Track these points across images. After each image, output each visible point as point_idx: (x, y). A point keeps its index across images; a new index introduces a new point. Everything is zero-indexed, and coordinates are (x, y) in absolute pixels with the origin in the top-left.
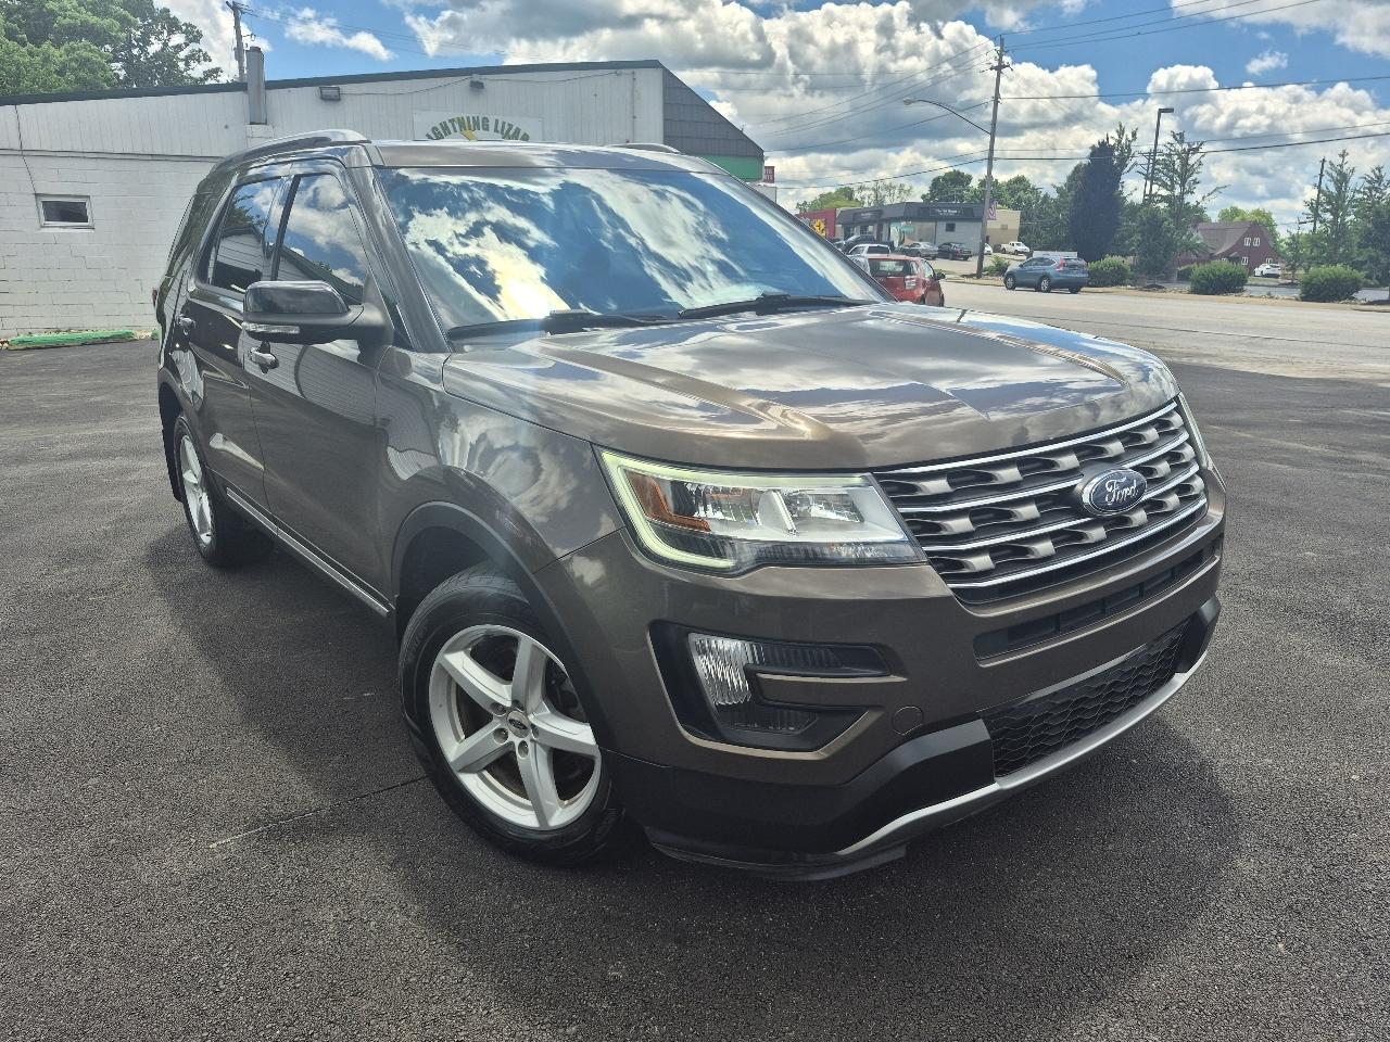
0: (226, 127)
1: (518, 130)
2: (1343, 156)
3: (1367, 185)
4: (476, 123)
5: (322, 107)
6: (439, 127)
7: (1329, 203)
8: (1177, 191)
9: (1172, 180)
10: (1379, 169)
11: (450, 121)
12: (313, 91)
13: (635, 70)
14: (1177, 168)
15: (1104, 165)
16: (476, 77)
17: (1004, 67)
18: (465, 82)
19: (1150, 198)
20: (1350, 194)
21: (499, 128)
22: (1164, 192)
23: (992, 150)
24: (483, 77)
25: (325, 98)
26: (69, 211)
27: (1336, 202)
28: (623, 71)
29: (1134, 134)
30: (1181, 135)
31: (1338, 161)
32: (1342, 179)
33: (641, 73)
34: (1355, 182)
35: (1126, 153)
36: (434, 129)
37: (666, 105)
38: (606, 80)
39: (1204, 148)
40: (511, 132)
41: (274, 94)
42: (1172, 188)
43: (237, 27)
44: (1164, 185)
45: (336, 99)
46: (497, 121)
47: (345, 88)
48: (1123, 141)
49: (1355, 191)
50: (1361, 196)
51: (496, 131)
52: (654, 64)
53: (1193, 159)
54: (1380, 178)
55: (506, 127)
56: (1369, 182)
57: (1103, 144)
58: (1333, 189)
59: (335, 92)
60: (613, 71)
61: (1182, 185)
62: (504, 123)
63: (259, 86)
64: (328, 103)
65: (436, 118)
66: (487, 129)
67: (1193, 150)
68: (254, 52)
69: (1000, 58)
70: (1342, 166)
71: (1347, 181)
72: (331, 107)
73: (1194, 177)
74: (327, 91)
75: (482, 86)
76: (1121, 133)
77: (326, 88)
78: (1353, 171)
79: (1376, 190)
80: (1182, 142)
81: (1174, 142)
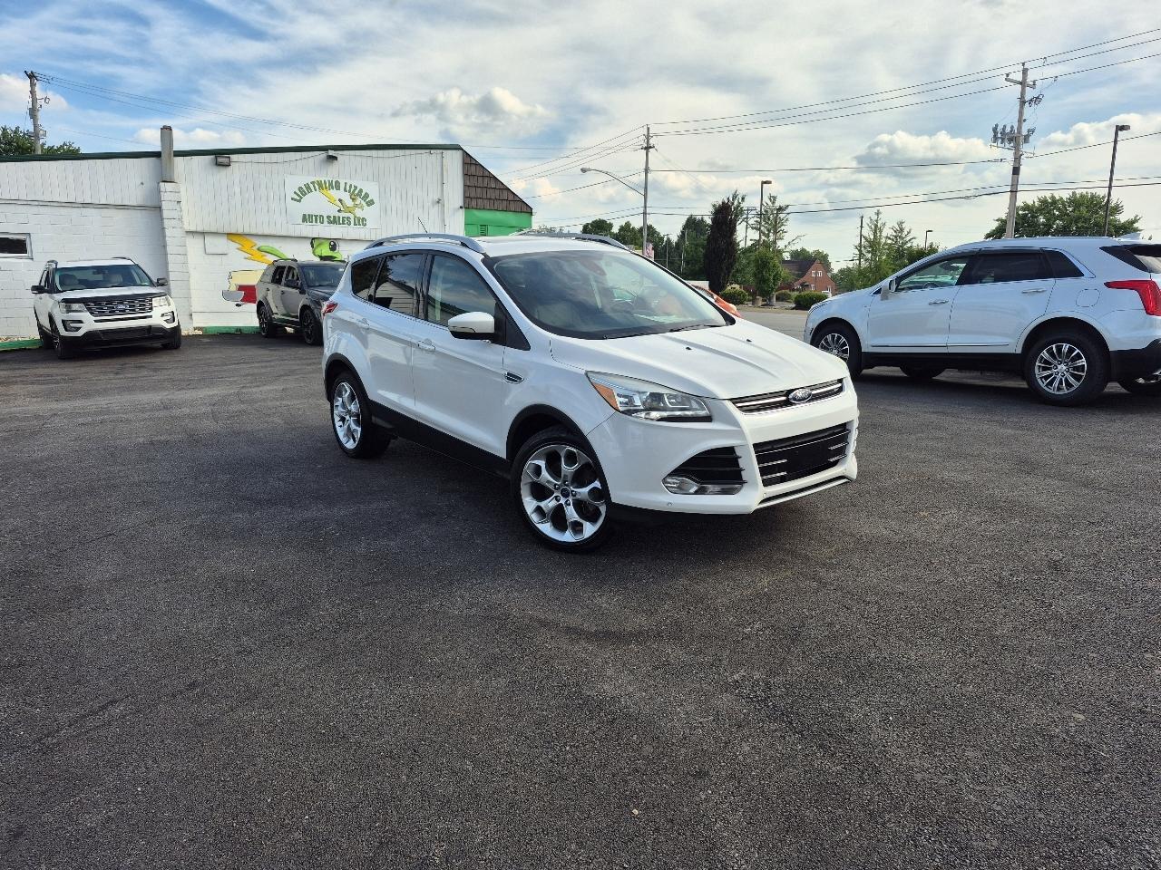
0: (142, 184)
1: (361, 191)
2: (877, 213)
3: (895, 234)
4: (331, 184)
5: (216, 169)
6: (303, 187)
7: (869, 246)
8: (772, 238)
9: (769, 231)
10: (902, 223)
11: (313, 183)
12: (210, 159)
13: (443, 151)
14: (772, 219)
15: (726, 216)
16: (331, 153)
17: (651, 147)
18: (322, 155)
19: (755, 243)
20: (883, 240)
21: (348, 188)
22: (763, 237)
23: (645, 207)
24: (338, 153)
25: (218, 164)
27: (874, 245)
28: (435, 151)
29: (743, 199)
30: (775, 198)
31: (875, 217)
32: (876, 229)
33: (448, 153)
34: (887, 232)
35: (740, 212)
36: (300, 188)
37: (466, 175)
38: (423, 156)
39: (787, 211)
40: (356, 192)
41: (179, 160)
42: (768, 236)
43: (32, 92)
44: (764, 234)
45: (227, 165)
46: (346, 183)
47: (234, 157)
48: (736, 203)
49: (887, 237)
50: (889, 241)
51: (345, 190)
52: (457, 148)
53: (782, 216)
54: (902, 230)
55: (353, 188)
56: (895, 232)
57: (723, 203)
58: (872, 237)
59: (225, 160)
60: (427, 151)
61: (775, 233)
62: (351, 186)
63: (169, 155)
64: (221, 168)
65: (302, 180)
66: (338, 188)
67: (780, 209)
68: (167, 130)
69: (648, 141)
70: (877, 221)
71: (881, 232)
72: (224, 172)
73: (782, 228)
74: (220, 160)
75: (335, 158)
76: (735, 196)
77: (221, 157)
78: (884, 224)
79: (900, 237)
80: (773, 203)
81: (769, 203)
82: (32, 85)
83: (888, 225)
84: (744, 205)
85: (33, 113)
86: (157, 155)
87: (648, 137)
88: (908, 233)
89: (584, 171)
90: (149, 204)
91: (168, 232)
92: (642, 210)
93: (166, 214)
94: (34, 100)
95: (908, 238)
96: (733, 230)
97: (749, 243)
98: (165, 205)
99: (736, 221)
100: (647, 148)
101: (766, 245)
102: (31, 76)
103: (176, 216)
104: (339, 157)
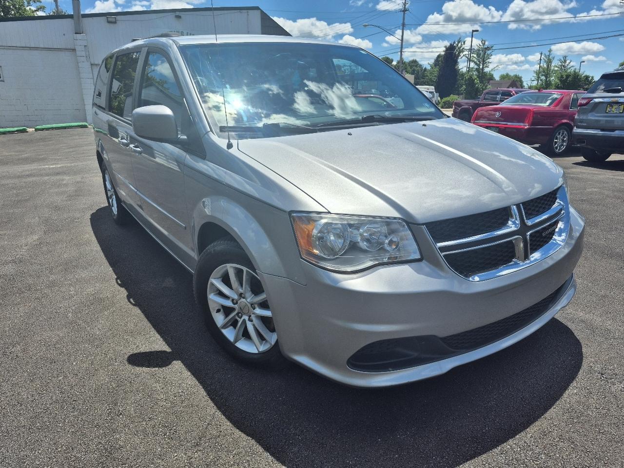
0: (64, 35)
2: (550, 51)
3: (560, 64)
5: (108, 25)
7: (544, 72)
8: (481, 67)
12: (104, 18)
13: (248, 11)
14: (483, 55)
15: (452, 53)
16: (178, 13)
17: (406, 10)
18: (173, 14)
19: (470, 70)
20: (552, 68)
22: (476, 67)
23: (402, 48)
24: (181, 13)
25: (109, 22)
27: (547, 71)
28: (243, 11)
29: (464, 42)
31: (547, 54)
32: (549, 62)
33: (251, 12)
34: (553, 64)
35: (461, 50)
37: (263, 26)
38: (236, 15)
39: (493, 48)
42: (479, 65)
44: (476, 64)
45: (115, 23)
47: (118, 17)
48: (460, 45)
49: (555, 66)
50: (556, 69)
52: (257, 8)
53: (489, 52)
54: (565, 61)
56: (561, 63)
57: (452, 45)
58: (545, 66)
59: (114, 20)
60: (239, 11)
61: (484, 63)
63: (79, 17)
65: (160, 31)
67: (488, 48)
68: (76, 1)
69: (405, 6)
70: (549, 56)
72: (112, 25)
73: (488, 60)
74: (110, 19)
75: (180, 17)
76: (459, 42)
77: (111, 17)
78: (554, 58)
79: (564, 66)
80: (484, 44)
81: (481, 45)
86: (70, 17)
87: (405, 4)
88: (569, 63)
89: (365, 26)
90: (69, 47)
91: (80, 64)
92: (400, 50)
93: (78, 53)
95: (569, 67)
96: (456, 62)
98: (78, 48)
99: (459, 55)
100: (404, 11)
101: (478, 70)
103: (84, 55)
104: (182, 16)
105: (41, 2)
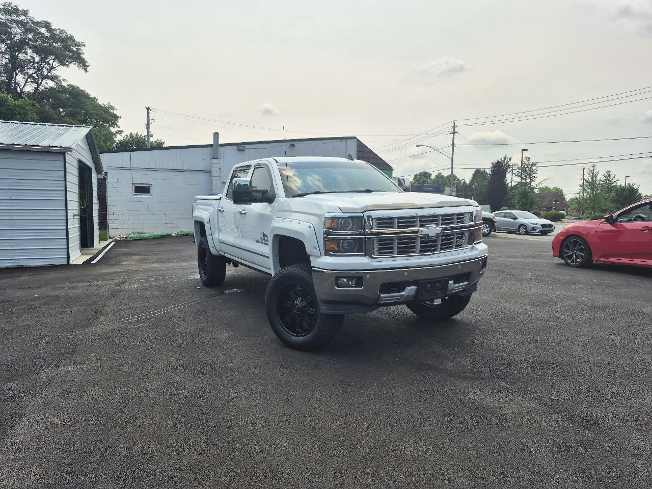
0: (203, 160)
2: (594, 166)
3: (604, 178)
5: (238, 153)
7: (589, 185)
8: (528, 181)
9: (526, 176)
12: (235, 147)
13: (347, 140)
14: (528, 170)
15: (500, 169)
16: (292, 143)
17: (456, 133)
18: (288, 144)
19: (518, 184)
20: (598, 182)
22: (524, 181)
23: (452, 165)
24: (296, 142)
25: (239, 150)
26: (142, 189)
27: (592, 184)
28: (344, 140)
29: (510, 159)
30: (529, 158)
31: (592, 168)
32: (593, 176)
33: (349, 141)
34: (598, 178)
35: (508, 166)
37: (359, 151)
38: (338, 142)
39: (537, 166)
41: (220, 148)
42: (525, 179)
43: (148, 116)
44: (523, 178)
45: (244, 151)
47: (246, 146)
48: (505, 162)
49: (600, 180)
50: (602, 183)
52: (355, 138)
53: (534, 168)
54: (609, 176)
57: (498, 162)
58: (591, 180)
59: (243, 148)
60: (340, 140)
61: (530, 177)
63: (217, 146)
64: (240, 152)
67: (533, 164)
68: (216, 135)
69: (454, 129)
70: (593, 171)
71: (596, 177)
72: (241, 153)
73: (534, 175)
74: (240, 148)
75: (293, 145)
76: (505, 158)
77: (241, 147)
78: (598, 173)
79: (608, 180)
80: (528, 161)
81: (526, 161)
82: (148, 113)
83: (600, 173)
84: (511, 163)
85: (148, 126)
86: (210, 146)
87: (454, 127)
88: (614, 177)
89: (418, 146)
90: (206, 169)
91: (213, 183)
92: (450, 166)
93: (213, 174)
94: (149, 120)
95: (613, 181)
96: (505, 176)
97: (514, 184)
98: (213, 170)
99: (506, 170)
100: (454, 133)
101: (525, 184)
102: (148, 109)
103: (218, 175)
104: (296, 145)
105: (119, 127)
